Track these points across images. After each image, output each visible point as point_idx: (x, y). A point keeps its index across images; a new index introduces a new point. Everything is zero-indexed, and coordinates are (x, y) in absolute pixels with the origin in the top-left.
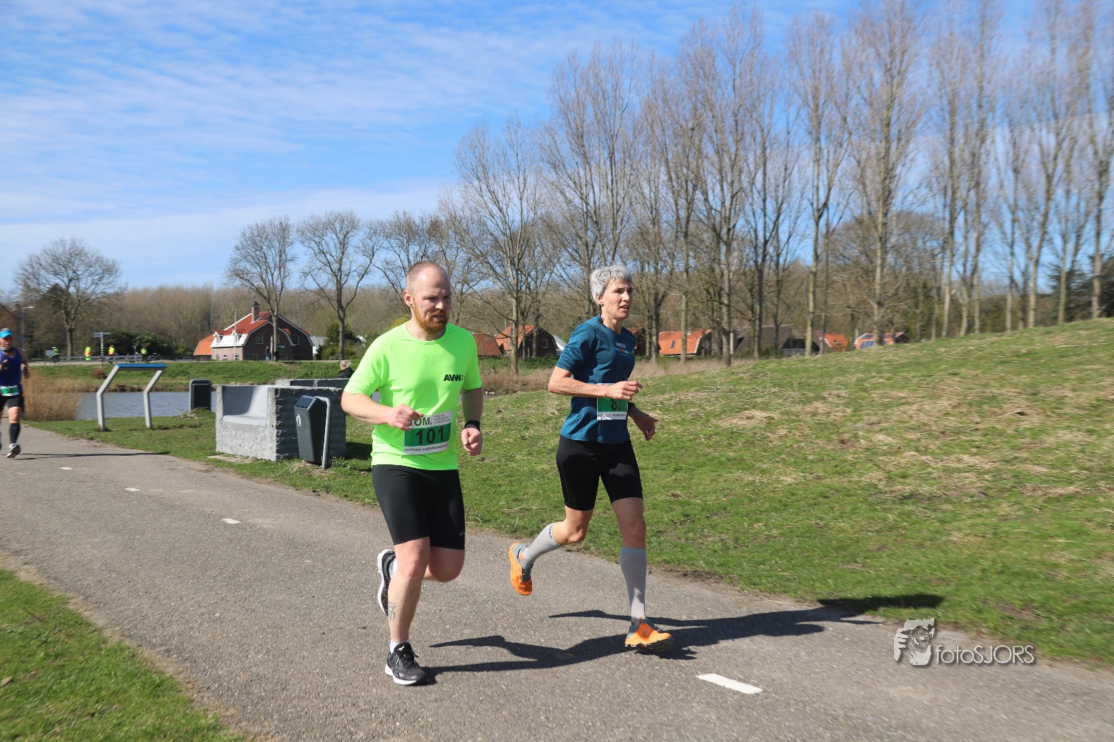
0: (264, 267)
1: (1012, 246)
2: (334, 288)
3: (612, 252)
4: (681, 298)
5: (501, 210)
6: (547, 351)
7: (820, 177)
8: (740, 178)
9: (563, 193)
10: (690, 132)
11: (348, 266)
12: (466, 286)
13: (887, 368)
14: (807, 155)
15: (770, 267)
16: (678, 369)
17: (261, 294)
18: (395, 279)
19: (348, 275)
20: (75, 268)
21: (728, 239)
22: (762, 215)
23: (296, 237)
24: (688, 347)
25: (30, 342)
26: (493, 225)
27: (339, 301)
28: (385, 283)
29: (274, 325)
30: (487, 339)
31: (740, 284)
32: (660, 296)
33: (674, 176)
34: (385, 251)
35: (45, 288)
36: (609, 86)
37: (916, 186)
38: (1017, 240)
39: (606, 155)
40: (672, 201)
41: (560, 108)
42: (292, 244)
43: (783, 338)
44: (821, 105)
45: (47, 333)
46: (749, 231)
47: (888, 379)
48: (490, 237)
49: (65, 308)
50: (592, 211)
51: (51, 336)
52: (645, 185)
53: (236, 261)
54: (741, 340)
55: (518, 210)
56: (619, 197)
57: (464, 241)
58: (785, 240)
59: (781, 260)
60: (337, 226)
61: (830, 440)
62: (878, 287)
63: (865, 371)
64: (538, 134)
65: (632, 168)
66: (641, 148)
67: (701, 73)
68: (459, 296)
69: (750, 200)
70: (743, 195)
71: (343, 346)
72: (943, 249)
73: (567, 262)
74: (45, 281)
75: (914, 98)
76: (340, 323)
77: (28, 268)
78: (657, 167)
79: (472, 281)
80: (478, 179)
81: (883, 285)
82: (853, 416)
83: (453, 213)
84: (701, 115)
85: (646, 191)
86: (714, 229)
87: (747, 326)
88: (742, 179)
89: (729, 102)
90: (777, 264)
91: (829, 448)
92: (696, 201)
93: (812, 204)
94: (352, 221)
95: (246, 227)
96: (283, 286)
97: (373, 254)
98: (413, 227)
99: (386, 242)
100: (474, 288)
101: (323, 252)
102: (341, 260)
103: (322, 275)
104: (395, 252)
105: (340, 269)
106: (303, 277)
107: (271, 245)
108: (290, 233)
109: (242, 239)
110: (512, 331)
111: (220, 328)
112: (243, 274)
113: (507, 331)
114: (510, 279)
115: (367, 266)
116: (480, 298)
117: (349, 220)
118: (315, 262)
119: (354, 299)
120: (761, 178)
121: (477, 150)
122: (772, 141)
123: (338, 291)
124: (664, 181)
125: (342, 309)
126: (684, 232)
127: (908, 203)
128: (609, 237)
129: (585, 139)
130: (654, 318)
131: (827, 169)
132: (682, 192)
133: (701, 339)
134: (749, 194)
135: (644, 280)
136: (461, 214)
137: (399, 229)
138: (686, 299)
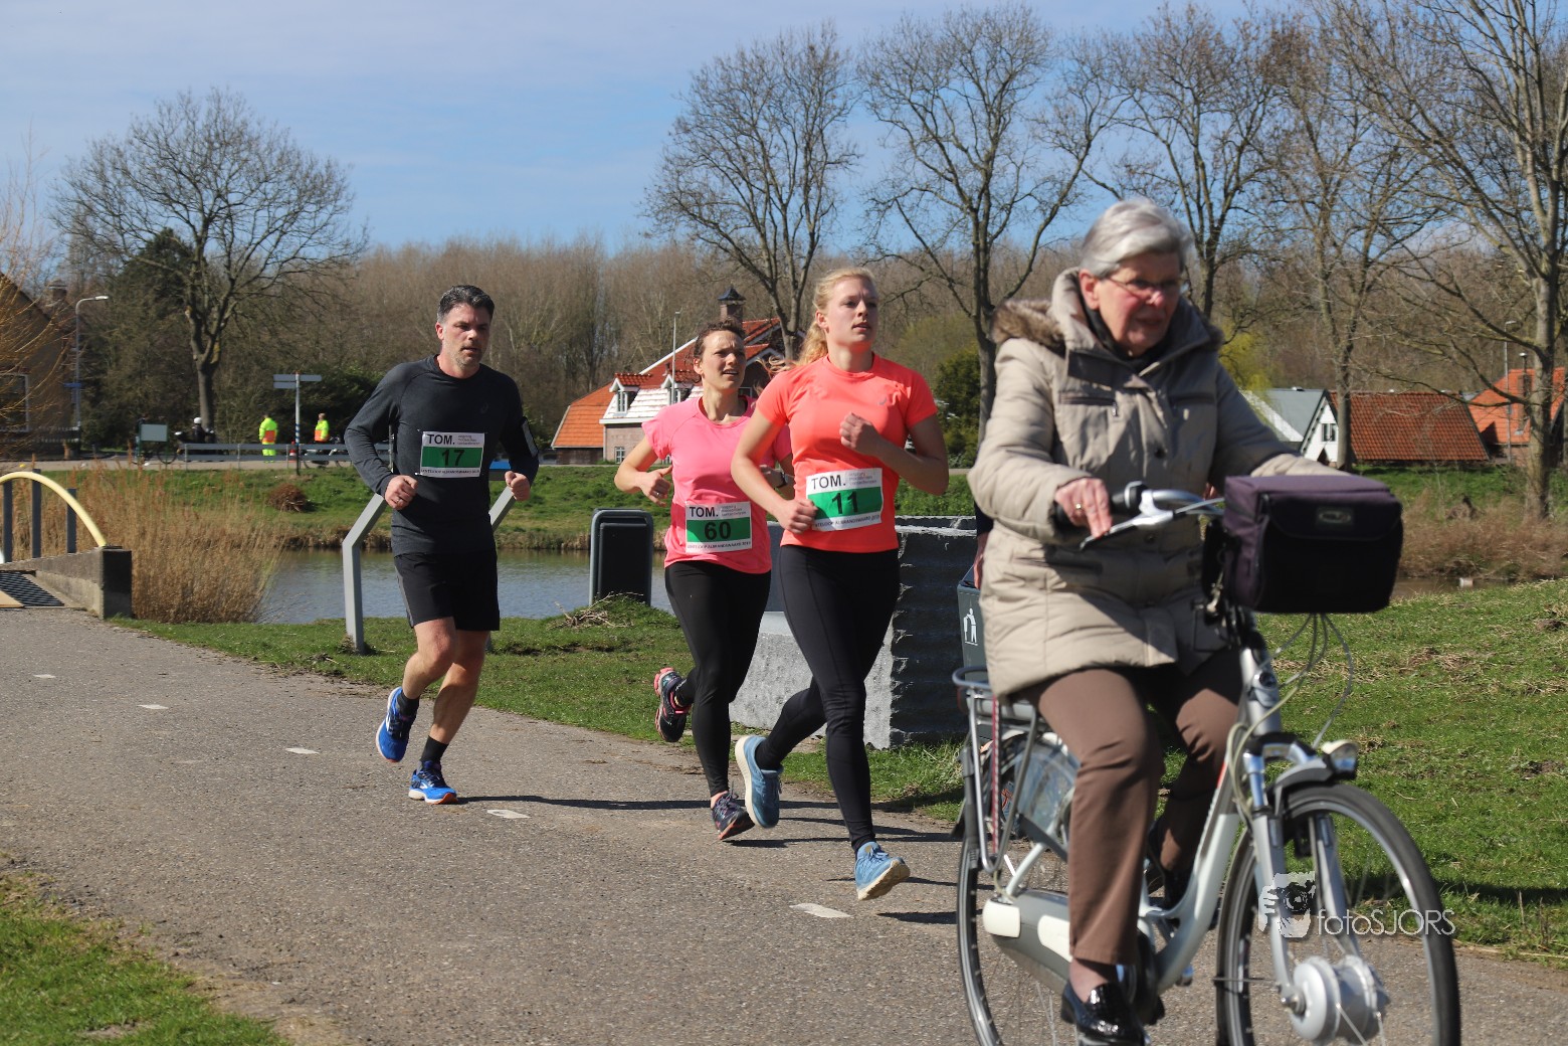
0: (761, 185)
2: (971, 248)
11: (1011, 179)
12: (1379, 240)
17: (751, 267)
19: (1008, 208)
20: (221, 183)
23: (856, 90)
25: (94, 402)
26: (1482, 38)
27: (981, 287)
30: (1450, 405)
34: (1125, 131)
35: (136, 245)
42: (842, 111)
45: (141, 374)
48: (1465, 76)
49: (194, 302)
51: (151, 383)
53: (679, 166)
57: (1380, 95)
68: (1358, 271)
74: (136, 222)
77: (91, 181)
79: (1399, 222)
94: (1026, 39)
95: (711, 63)
96: (813, 245)
97: (1089, 139)
98: (1215, 54)
99: (1130, 102)
100: (1406, 243)
101: (937, 139)
102: (991, 158)
103: (932, 207)
104: (1156, 134)
105: (985, 191)
106: (874, 215)
107: (780, 117)
108: (838, 77)
109: (698, 98)
110: (1527, 381)
111: (628, 368)
112: (698, 204)
113: (1510, 382)
114: (1525, 215)
115: (1068, 179)
116: (1425, 275)
117: (1017, 36)
118: (909, 166)
119: (1025, 283)
123: (977, 254)
125: (988, 311)
136: (1377, 6)
137: (1171, 60)
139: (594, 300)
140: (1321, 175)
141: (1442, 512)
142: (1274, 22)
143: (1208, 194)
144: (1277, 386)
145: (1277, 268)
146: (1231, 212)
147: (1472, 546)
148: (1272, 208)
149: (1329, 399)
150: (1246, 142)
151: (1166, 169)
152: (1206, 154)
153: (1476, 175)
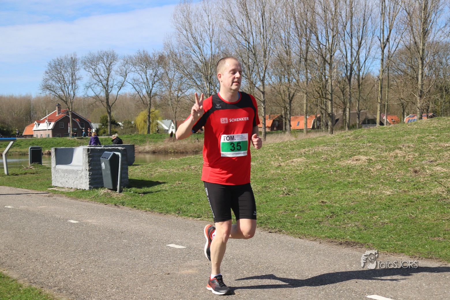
0: (63, 84)
2: (105, 95)
3: (263, 71)
4: (304, 97)
5: (199, 48)
7: (385, 23)
9: (235, 38)
11: (112, 83)
14: (377, 11)
15: (355, 78)
16: (302, 137)
17: (62, 99)
18: (139, 89)
19: (112, 87)
21: (331, 62)
22: (350, 48)
23: (81, 65)
24: (308, 125)
26: (195, 57)
27: (108, 102)
28: (133, 91)
29: (70, 117)
31: (337, 88)
32: (291, 96)
33: (299, 26)
37: (443, 25)
39: (260, 14)
42: (78, 69)
43: (362, 118)
46: (342, 56)
48: (193, 63)
52: (282, 31)
53: (46, 80)
54: (337, 120)
55: (209, 49)
56: (267, 39)
57: (178, 66)
58: (363, 62)
59: (361, 73)
60: (105, 60)
62: (420, 87)
64: (221, 3)
65: (275, 22)
66: (280, 10)
68: (177, 98)
69: (343, 38)
70: (339, 35)
71: (110, 128)
76: (108, 115)
78: (289, 20)
79: (183, 89)
80: (186, 30)
81: (422, 85)
83: (172, 50)
85: (283, 35)
86: (322, 56)
87: (341, 112)
88: (338, 26)
90: (359, 76)
91: (408, 175)
92: (311, 40)
93: (380, 40)
94: (113, 56)
95: (51, 60)
96: (74, 95)
97: (126, 75)
98: (149, 59)
99: (134, 68)
100: (185, 93)
101: (97, 74)
102: (108, 79)
103: (97, 87)
104: (139, 74)
105: (107, 84)
106: (86, 89)
107: (66, 70)
108: (77, 63)
109: (49, 67)
111: (38, 119)
112: (51, 88)
114: (205, 88)
115: (123, 82)
116: (188, 99)
117: (112, 55)
118: (92, 80)
119: (116, 102)
120: (350, 25)
121: (185, 13)
122: (356, 4)
123: (106, 96)
124: (293, 29)
125: (109, 107)
126: (305, 58)
127: (438, 35)
128: (262, 62)
129: (247, 6)
130: (288, 108)
131: (389, 18)
132: (303, 34)
133: (314, 120)
134: (342, 35)
135: (282, 87)
136: (177, 51)
137: (141, 60)
138: (307, 97)
139: (31, 105)
140: (169, 81)
141: (193, 142)
142: (159, 53)
143: (149, 84)
144: (164, 119)
145: (162, 98)
146: (153, 88)
147: (198, 147)
148: (161, 87)
149: (173, 122)
150: (155, 75)
151: (142, 81)
152: (148, 77)
153: (196, 80)
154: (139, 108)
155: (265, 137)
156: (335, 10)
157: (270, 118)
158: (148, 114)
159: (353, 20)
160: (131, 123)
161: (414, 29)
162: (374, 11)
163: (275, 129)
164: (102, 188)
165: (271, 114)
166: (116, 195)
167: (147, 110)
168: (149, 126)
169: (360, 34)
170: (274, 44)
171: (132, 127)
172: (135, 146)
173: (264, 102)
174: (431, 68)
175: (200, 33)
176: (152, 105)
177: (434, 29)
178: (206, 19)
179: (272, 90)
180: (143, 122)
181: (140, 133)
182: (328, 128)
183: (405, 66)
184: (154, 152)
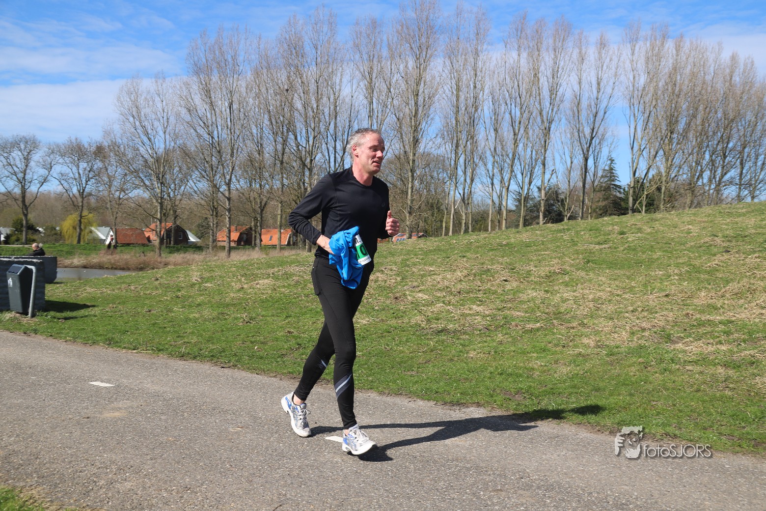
1: (492, 180)
2: (20, 192)
3: (229, 173)
4: (278, 207)
5: (149, 139)
6: (181, 242)
8: (319, 126)
9: (195, 130)
10: (285, 92)
11: (31, 176)
13: (420, 252)
14: (364, 114)
16: (275, 254)
18: (68, 186)
19: (30, 182)
21: (310, 166)
22: (334, 152)
24: (282, 241)
26: (144, 150)
27: (24, 201)
28: (60, 189)
30: (139, 231)
32: (263, 205)
33: (274, 123)
34: (61, 166)
36: (229, 56)
37: (435, 136)
38: (495, 174)
39: (227, 104)
40: (272, 139)
41: (194, 70)
44: (373, 79)
46: (325, 161)
47: (422, 260)
48: (141, 159)
50: (216, 144)
52: (253, 127)
55: (162, 141)
56: (235, 135)
57: (122, 161)
60: (22, 146)
61: (388, 298)
62: (409, 202)
63: (408, 254)
64: (178, 87)
65: (245, 114)
66: (251, 101)
67: (294, 51)
68: (118, 200)
69: (326, 141)
70: (321, 137)
71: (26, 235)
72: (450, 178)
73: (198, 179)
75: (434, 78)
76: (24, 218)
78: (262, 115)
79: (127, 190)
80: (133, 116)
81: (412, 201)
82: (402, 282)
83: (114, 140)
84: (293, 80)
85: (254, 131)
86: (302, 161)
89: (313, 73)
91: (388, 302)
92: (289, 140)
94: (34, 143)
97: (51, 167)
98: (83, 149)
99: (62, 159)
100: (129, 194)
101: (10, 165)
102: (25, 170)
103: (10, 181)
104: (68, 167)
105: (24, 178)
110: (157, 226)
113: (153, 226)
114: (155, 189)
115: (46, 176)
116: (133, 202)
117: (32, 142)
118: (3, 171)
119: (36, 201)
120: (333, 128)
121: (132, 96)
122: (341, 102)
123: (22, 193)
124: (267, 125)
125: (25, 207)
126: (281, 161)
127: (429, 147)
128: (228, 162)
129: (212, 93)
130: (259, 219)
131: (377, 122)
132: (279, 133)
133: (290, 235)
134: (325, 137)
135: (252, 193)
136: (120, 141)
137: (72, 150)
138: (281, 207)
140: (109, 178)
141: (138, 255)
142: (97, 143)
143: (81, 181)
144: (99, 226)
145: (100, 199)
146: (87, 186)
147: (144, 263)
148: (97, 185)
150: (91, 170)
151: (72, 176)
152: (81, 172)
154: (67, 211)
155: (230, 253)
156: (317, 106)
157: (236, 230)
158: (79, 219)
159: (338, 121)
160: (55, 229)
161: (404, 137)
162: (360, 112)
163: (242, 243)
164: (7, 311)
165: (238, 225)
166: (26, 320)
167: (78, 213)
168: (80, 234)
169: (345, 137)
170: (244, 141)
171: (56, 234)
172: (59, 259)
173: (229, 210)
174: (421, 182)
175: (150, 121)
176: (85, 207)
177: (425, 139)
178: (159, 105)
179: (239, 196)
180: (71, 228)
181: (67, 242)
182: (305, 245)
183: (395, 178)
184: (85, 267)
